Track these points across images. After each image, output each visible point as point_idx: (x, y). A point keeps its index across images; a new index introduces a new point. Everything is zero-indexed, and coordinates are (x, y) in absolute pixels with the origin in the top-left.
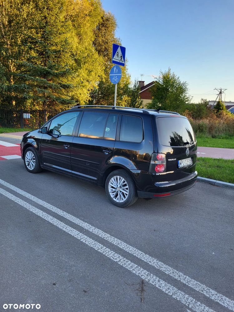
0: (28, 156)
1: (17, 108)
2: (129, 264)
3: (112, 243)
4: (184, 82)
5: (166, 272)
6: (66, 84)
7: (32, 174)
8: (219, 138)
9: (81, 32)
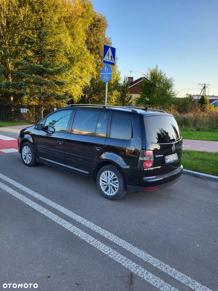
0: (24, 150)
1: (15, 103)
2: (119, 257)
3: (103, 235)
4: (170, 78)
5: (153, 265)
6: (60, 81)
7: (28, 167)
8: (203, 131)
9: (74, 32)
